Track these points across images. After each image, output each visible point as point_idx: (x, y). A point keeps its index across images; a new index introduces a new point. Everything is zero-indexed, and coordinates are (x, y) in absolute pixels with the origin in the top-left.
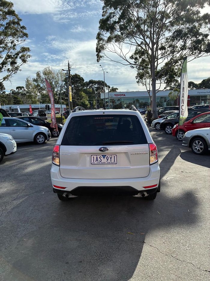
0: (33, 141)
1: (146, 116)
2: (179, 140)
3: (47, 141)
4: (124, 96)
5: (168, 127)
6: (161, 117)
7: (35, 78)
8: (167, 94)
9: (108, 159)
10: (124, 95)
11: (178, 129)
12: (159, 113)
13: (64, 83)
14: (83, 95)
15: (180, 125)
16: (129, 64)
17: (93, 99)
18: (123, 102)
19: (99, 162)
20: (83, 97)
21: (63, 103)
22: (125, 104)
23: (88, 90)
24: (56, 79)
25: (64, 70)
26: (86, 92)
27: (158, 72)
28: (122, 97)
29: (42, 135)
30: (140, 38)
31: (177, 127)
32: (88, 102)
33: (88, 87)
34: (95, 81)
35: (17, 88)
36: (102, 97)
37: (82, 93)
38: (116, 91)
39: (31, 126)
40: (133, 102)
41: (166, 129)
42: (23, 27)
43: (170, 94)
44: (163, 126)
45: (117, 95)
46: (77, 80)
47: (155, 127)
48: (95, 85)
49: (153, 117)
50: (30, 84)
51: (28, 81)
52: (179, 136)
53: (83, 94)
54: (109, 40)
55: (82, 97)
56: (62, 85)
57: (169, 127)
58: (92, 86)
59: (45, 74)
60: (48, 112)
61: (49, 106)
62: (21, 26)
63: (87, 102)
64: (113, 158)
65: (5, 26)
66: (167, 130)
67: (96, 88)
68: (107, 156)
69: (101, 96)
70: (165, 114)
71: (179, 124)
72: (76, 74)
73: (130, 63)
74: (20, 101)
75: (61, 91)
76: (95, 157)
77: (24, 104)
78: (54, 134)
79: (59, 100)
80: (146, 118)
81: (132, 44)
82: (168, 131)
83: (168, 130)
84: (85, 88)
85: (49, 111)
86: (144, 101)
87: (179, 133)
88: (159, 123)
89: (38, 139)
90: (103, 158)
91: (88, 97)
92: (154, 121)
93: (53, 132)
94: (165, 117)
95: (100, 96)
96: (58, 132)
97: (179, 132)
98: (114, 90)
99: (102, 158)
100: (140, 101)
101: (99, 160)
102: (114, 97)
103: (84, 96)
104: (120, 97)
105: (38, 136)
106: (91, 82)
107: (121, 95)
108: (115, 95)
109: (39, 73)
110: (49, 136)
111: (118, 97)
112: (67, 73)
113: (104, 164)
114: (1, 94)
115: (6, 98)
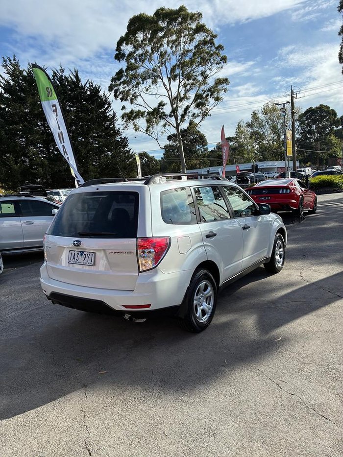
7: (250, 122)
9: (85, 258)
14: (333, 142)
19: (76, 261)
20: (333, 145)
25: (278, 105)
26: (339, 134)
37: (333, 137)
42: (220, 47)
50: (243, 132)
51: (239, 127)
53: (334, 140)
55: (330, 146)
59: (265, 112)
60: (267, 175)
61: (257, 165)
62: (216, 46)
63: (341, 154)
64: (91, 255)
65: (194, 51)
68: (85, 253)
72: (321, 105)
76: (73, 253)
84: (340, 127)
85: (268, 173)
90: (81, 255)
99: (79, 256)
101: (76, 258)
109: (256, 112)
113: (80, 264)
114: (202, 151)
115: (208, 157)
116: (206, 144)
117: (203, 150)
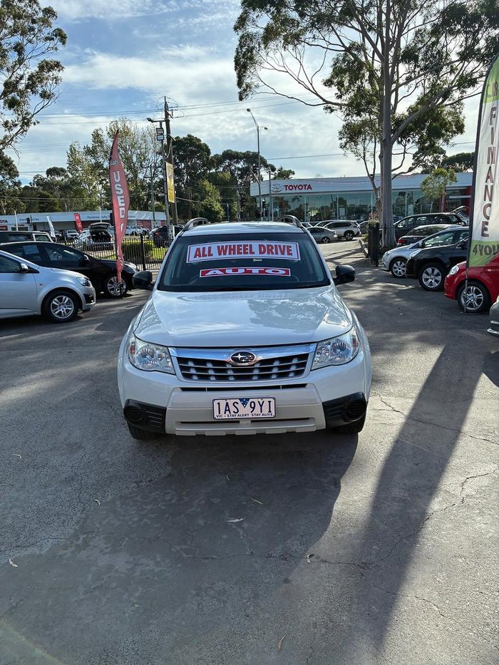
0: (40, 313)
1: (364, 240)
2: (468, 312)
3: (84, 311)
4: (309, 191)
5: (429, 270)
6: (405, 242)
7: (91, 146)
8: (417, 184)
10: (310, 187)
11: (464, 276)
12: (400, 232)
13: (160, 159)
14: (208, 189)
15: (470, 266)
16: (322, 102)
17: (233, 198)
18: (307, 204)
20: (207, 193)
21: (159, 209)
22: (312, 209)
23: (221, 175)
24: (140, 148)
25: (152, 121)
26: (214, 179)
27: (399, 122)
28: (303, 191)
29: (65, 295)
30: (353, 27)
31: (460, 271)
32: (219, 205)
33: (221, 169)
34: (237, 153)
35: (50, 172)
36: (254, 192)
37: (206, 182)
38: (290, 177)
39: (31, 271)
40: (331, 204)
41: (425, 276)
42: (49, 12)
43: (424, 183)
44: (415, 269)
45: (291, 188)
46: (192, 151)
47: (390, 269)
48: (237, 162)
49: (382, 243)
50: (79, 161)
51: (73, 151)
52: (465, 299)
53: (208, 186)
54: (269, 35)
55: (203, 194)
56: (155, 163)
57: (433, 271)
58: (230, 165)
63: (217, 207)
66: (427, 280)
67: (239, 169)
69: (251, 189)
70: (414, 233)
71: (467, 264)
72: (189, 136)
73: (324, 100)
74: (55, 204)
75: (152, 178)
77: (64, 211)
78: (113, 289)
79: (148, 200)
80: (363, 243)
81: (330, 47)
82: (430, 280)
83: (431, 278)
84: (214, 170)
86: (357, 203)
87: (469, 291)
88: (402, 259)
89: (55, 307)
91: (219, 193)
92: (389, 252)
93: (109, 285)
94: (420, 242)
95: (248, 191)
96: (122, 286)
97: (468, 286)
98: (284, 175)
100: (348, 204)
102: (284, 191)
103: (209, 192)
104: (298, 191)
105: (56, 299)
106: (230, 156)
107: (300, 188)
108: (286, 186)
109: (100, 132)
110: (89, 299)
111: (293, 191)
112: (161, 128)
114: (9, 186)
115: (21, 196)
116: (17, 174)
117: (11, 184)
